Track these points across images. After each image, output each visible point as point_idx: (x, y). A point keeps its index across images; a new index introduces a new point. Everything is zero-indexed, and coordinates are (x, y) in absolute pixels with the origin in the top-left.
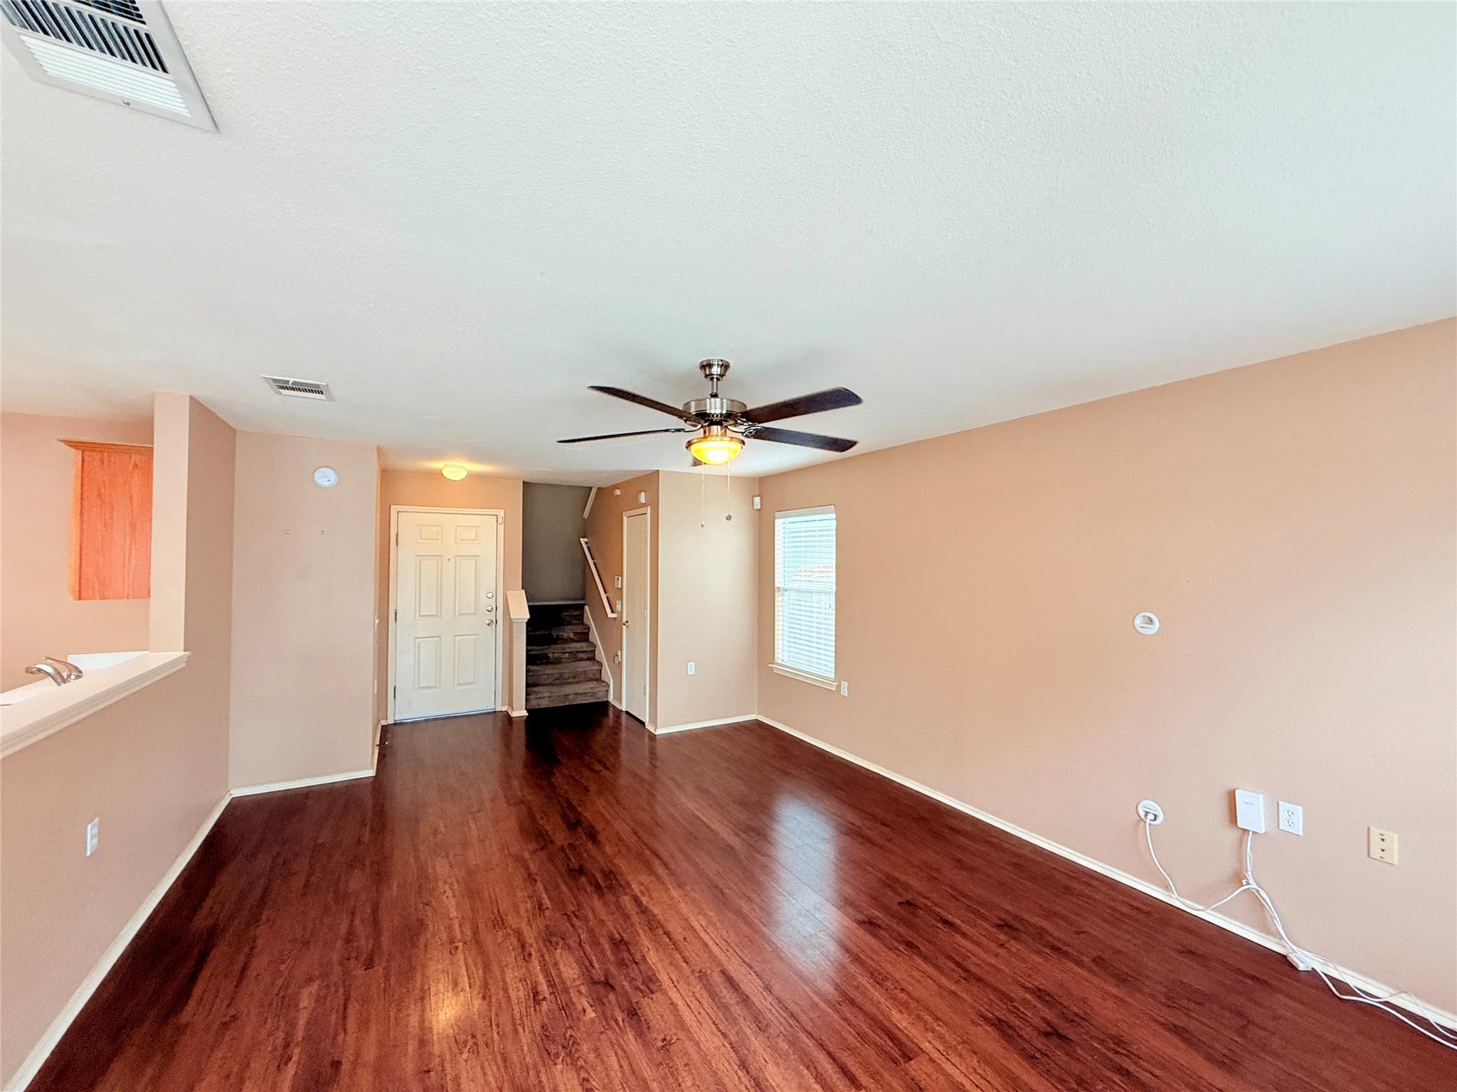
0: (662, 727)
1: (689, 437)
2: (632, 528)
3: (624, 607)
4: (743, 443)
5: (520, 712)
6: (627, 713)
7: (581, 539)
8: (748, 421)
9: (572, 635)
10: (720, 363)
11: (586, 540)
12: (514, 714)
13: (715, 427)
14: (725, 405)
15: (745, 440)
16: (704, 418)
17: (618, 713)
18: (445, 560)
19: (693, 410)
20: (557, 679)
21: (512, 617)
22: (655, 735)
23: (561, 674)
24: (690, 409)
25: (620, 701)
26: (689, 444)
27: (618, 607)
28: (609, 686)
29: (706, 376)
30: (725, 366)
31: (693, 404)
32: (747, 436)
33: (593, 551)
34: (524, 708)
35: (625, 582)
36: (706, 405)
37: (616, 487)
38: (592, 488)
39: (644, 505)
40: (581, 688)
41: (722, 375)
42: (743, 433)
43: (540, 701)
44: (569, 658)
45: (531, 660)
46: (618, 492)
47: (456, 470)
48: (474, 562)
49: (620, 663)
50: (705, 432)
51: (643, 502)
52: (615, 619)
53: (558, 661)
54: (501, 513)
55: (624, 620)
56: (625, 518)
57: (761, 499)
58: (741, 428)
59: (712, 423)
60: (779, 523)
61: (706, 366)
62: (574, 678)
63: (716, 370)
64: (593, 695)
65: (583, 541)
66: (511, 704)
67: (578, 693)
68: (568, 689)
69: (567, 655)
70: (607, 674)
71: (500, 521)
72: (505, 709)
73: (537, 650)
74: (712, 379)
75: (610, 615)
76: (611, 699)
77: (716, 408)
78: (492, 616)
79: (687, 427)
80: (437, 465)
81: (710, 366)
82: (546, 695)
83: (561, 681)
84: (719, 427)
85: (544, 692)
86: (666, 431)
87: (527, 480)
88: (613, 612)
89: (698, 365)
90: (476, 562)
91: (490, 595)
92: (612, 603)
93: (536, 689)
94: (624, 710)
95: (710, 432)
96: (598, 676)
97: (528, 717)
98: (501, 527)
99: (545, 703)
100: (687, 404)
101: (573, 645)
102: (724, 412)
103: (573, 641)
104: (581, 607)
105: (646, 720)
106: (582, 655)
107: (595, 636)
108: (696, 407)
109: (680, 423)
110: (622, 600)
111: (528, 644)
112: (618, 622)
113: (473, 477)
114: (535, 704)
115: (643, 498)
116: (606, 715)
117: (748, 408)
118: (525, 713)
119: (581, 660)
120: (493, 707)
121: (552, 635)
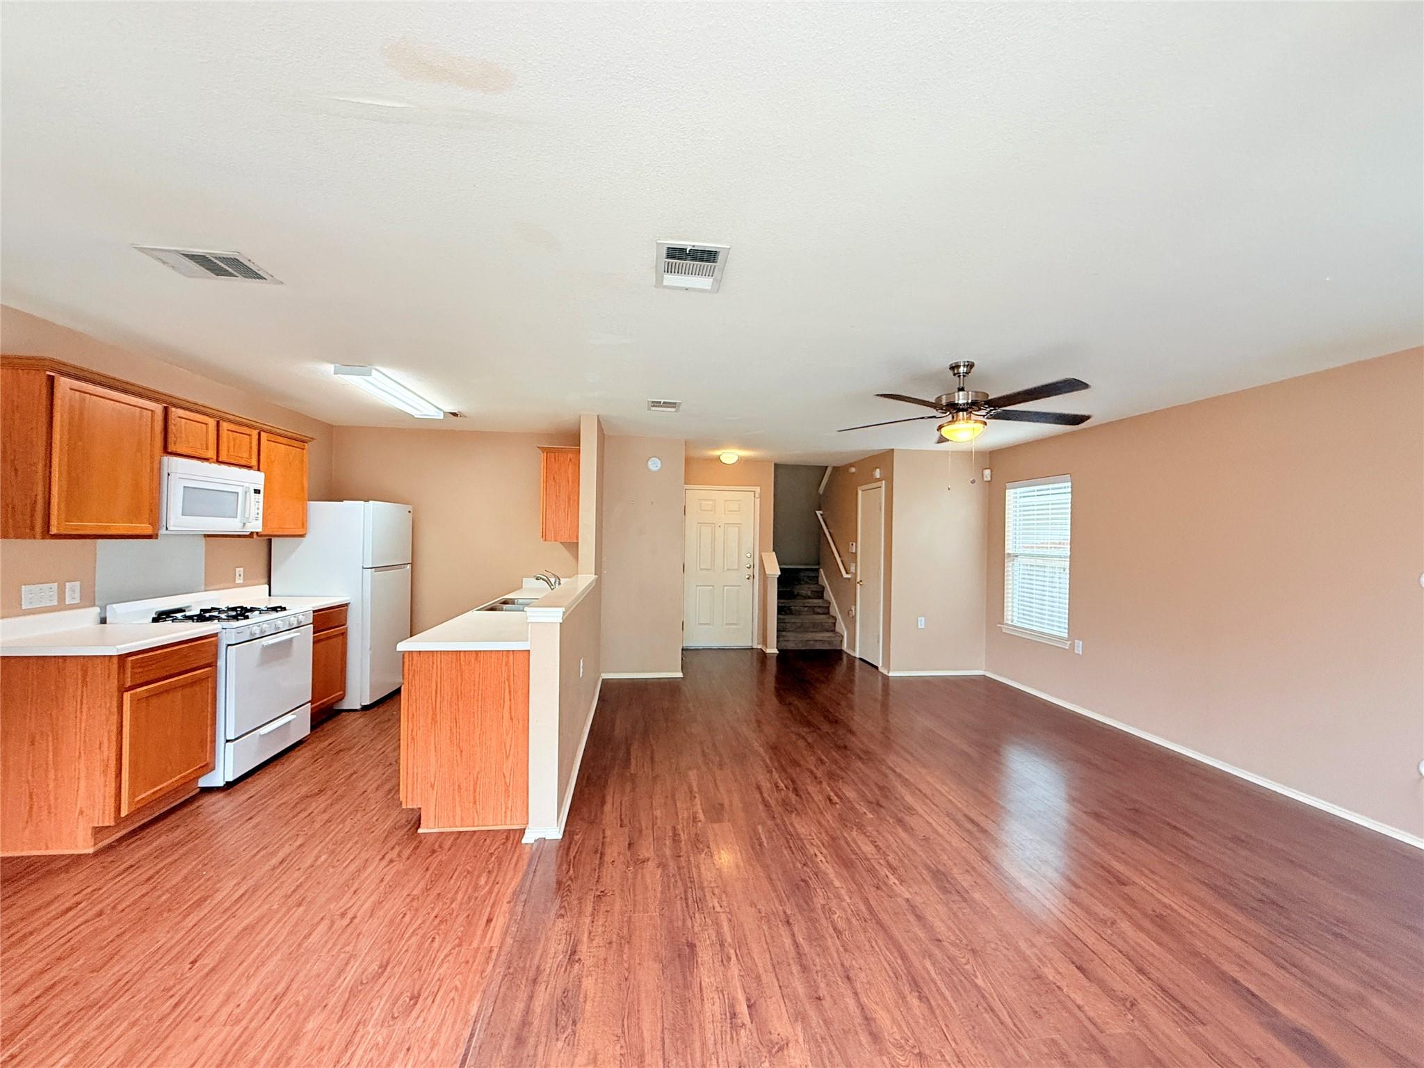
0: (895, 670)
1: (939, 422)
2: (866, 501)
3: (859, 569)
4: (985, 424)
5: (772, 650)
6: (861, 659)
7: (817, 512)
8: (990, 407)
9: (809, 593)
10: (967, 364)
11: (821, 512)
12: (768, 651)
13: (961, 413)
14: (970, 396)
15: (987, 421)
16: (953, 408)
17: (852, 659)
18: (717, 527)
19: (944, 402)
20: (800, 627)
21: (767, 572)
22: (888, 677)
23: (802, 624)
24: (941, 401)
25: (854, 650)
26: (940, 428)
27: (853, 569)
28: (843, 637)
29: (955, 375)
30: (970, 366)
31: (944, 397)
32: (988, 418)
33: (829, 521)
34: (775, 646)
35: (859, 547)
36: (954, 397)
37: (851, 465)
38: (827, 467)
39: (878, 480)
40: (819, 636)
41: (967, 373)
42: (984, 416)
43: (786, 643)
44: (807, 611)
45: (781, 610)
46: (853, 470)
47: (730, 456)
48: (737, 529)
49: (854, 617)
50: (953, 417)
51: (878, 477)
52: (849, 579)
53: (799, 613)
54: (758, 489)
55: (858, 580)
56: (860, 492)
57: (992, 471)
58: (983, 412)
59: (959, 410)
60: (1010, 494)
61: (954, 367)
62: (813, 627)
63: (962, 370)
64: (830, 643)
65: (818, 513)
66: (765, 642)
67: (817, 640)
68: (810, 636)
69: (806, 609)
70: (841, 627)
71: (757, 496)
72: (759, 647)
73: (785, 602)
74: (959, 376)
75: (845, 576)
76: (845, 647)
77: (961, 399)
78: (750, 572)
79: (938, 414)
80: (717, 453)
81: (958, 367)
83: (803, 628)
84: (965, 413)
85: (790, 636)
86: (923, 418)
87: (777, 462)
88: (847, 573)
89: (948, 367)
90: (739, 528)
91: (748, 555)
92: (847, 567)
93: (784, 633)
94: (857, 656)
95: (957, 416)
96: (833, 628)
97: (778, 654)
98: (758, 501)
99: (791, 646)
100: (939, 398)
101: (811, 601)
102: (970, 401)
103: (810, 598)
104: (817, 570)
105: (880, 665)
106: (819, 610)
107: (829, 594)
108: (947, 399)
109: (933, 412)
110: (856, 563)
111: (778, 598)
112: (852, 583)
113: (742, 461)
115: (877, 474)
116: (841, 659)
117: (990, 398)
118: (776, 651)
119: (819, 614)
120: (750, 644)
121: (793, 592)
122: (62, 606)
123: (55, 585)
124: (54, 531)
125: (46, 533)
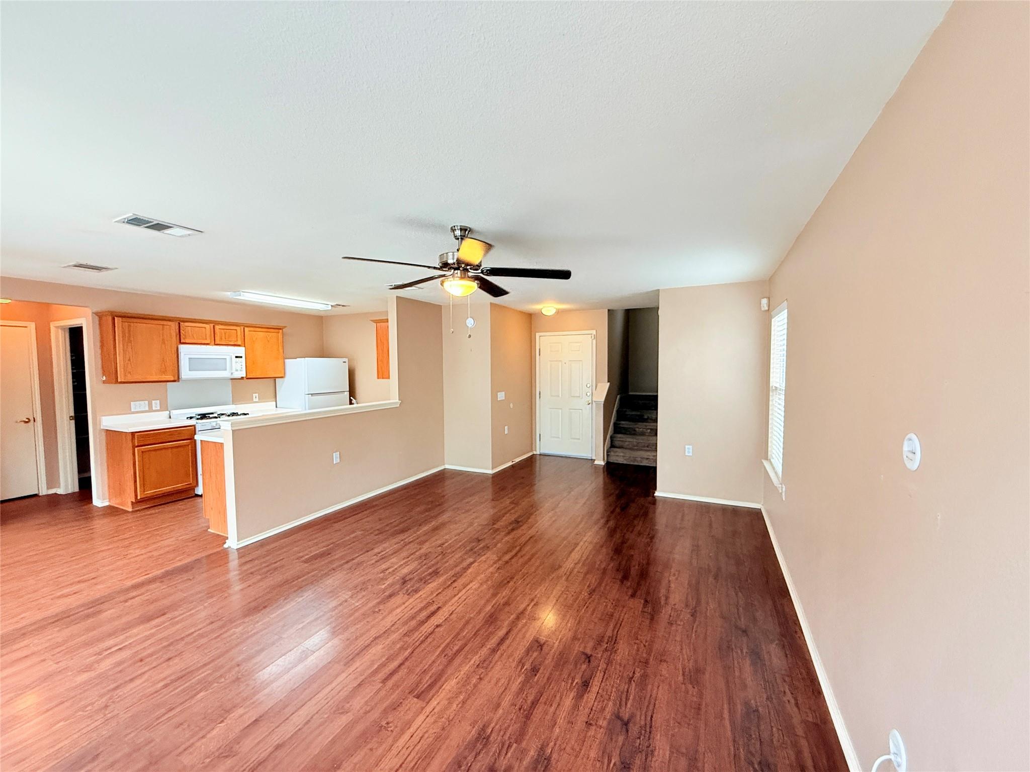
0: (661, 491)
12: (596, 462)
18: (563, 364)
21: (595, 399)
22: (656, 497)
34: (602, 459)
40: (644, 455)
47: (549, 309)
48: (579, 364)
53: (643, 434)
54: (594, 332)
57: (769, 300)
60: (773, 322)
68: (638, 454)
71: (593, 337)
78: (589, 399)
82: (622, 454)
87: (609, 308)
91: (588, 385)
97: (604, 466)
98: (594, 342)
114: (613, 459)
118: (602, 463)
120: (590, 456)
122: (151, 410)
123: (147, 402)
124: (119, 381)
125: (117, 382)
